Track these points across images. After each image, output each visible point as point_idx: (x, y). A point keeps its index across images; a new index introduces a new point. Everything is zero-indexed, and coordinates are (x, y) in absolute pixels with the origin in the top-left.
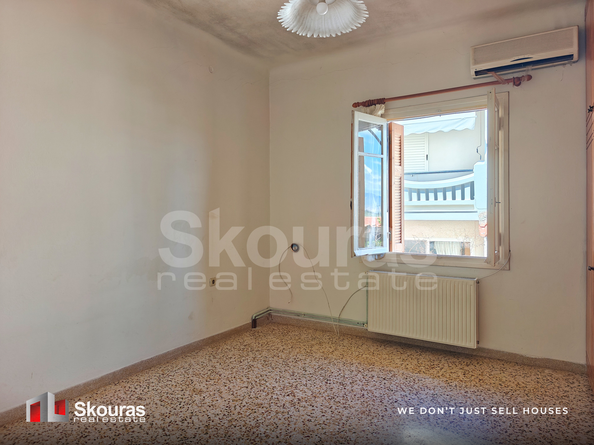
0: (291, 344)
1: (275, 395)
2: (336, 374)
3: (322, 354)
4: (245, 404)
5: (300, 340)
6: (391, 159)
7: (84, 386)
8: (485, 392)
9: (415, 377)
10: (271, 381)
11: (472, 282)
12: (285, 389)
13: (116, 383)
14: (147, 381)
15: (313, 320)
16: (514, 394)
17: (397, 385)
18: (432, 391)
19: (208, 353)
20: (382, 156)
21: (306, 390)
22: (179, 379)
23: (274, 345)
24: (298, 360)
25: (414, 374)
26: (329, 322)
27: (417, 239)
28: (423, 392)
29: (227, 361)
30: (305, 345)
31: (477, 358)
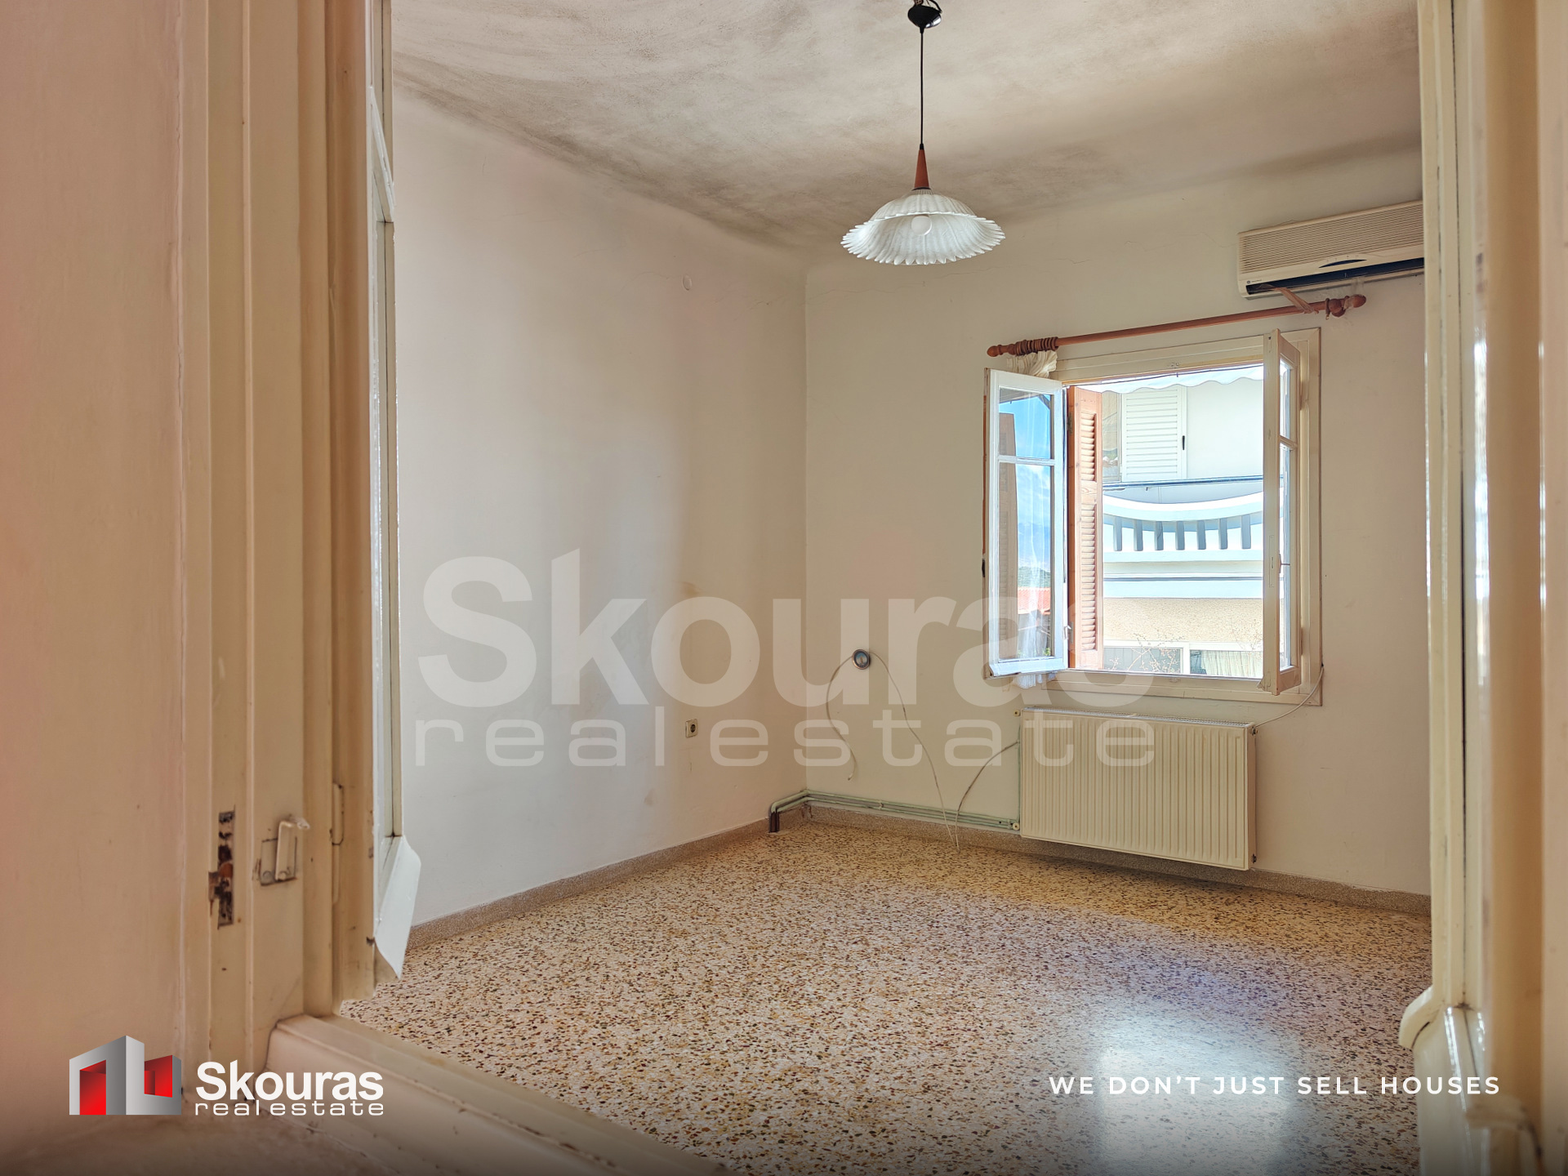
0: (855, 861)
1: (830, 942)
2: (950, 913)
3: (921, 880)
4: (773, 953)
5: (874, 855)
6: (1073, 467)
7: (466, 917)
8: (1252, 946)
9: (1112, 920)
10: (820, 921)
11: (1239, 732)
12: (849, 933)
13: (520, 916)
14: (579, 915)
15: (902, 816)
16: (1311, 951)
17: (1073, 931)
18: (1144, 943)
19: (685, 874)
20: (1051, 462)
21: (890, 936)
22: (640, 914)
23: (821, 863)
24: (871, 888)
25: (1112, 916)
26: (937, 821)
27: (1145, 644)
28: (1124, 944)
29: (726, 887)
30: (885, 864)
31: (1251, 892)
